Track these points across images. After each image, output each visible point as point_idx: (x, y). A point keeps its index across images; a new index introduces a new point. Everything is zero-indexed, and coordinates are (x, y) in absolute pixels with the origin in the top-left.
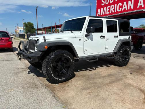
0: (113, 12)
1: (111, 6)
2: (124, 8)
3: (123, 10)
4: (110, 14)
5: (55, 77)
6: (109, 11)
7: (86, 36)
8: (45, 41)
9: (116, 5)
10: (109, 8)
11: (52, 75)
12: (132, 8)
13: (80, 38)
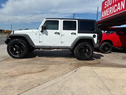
0: (111, 13)
1: (110, 8)
2: (118, 8)
3: (117, 11)
4: (109, 15)
5: (12, 54)
6: (109, 13)
7: (42, 32)
8: (13, 33)
9: (113, 6)
10: (109, 10)
11: (10, 52)
12: (124, 8)
13: (36, 33)
